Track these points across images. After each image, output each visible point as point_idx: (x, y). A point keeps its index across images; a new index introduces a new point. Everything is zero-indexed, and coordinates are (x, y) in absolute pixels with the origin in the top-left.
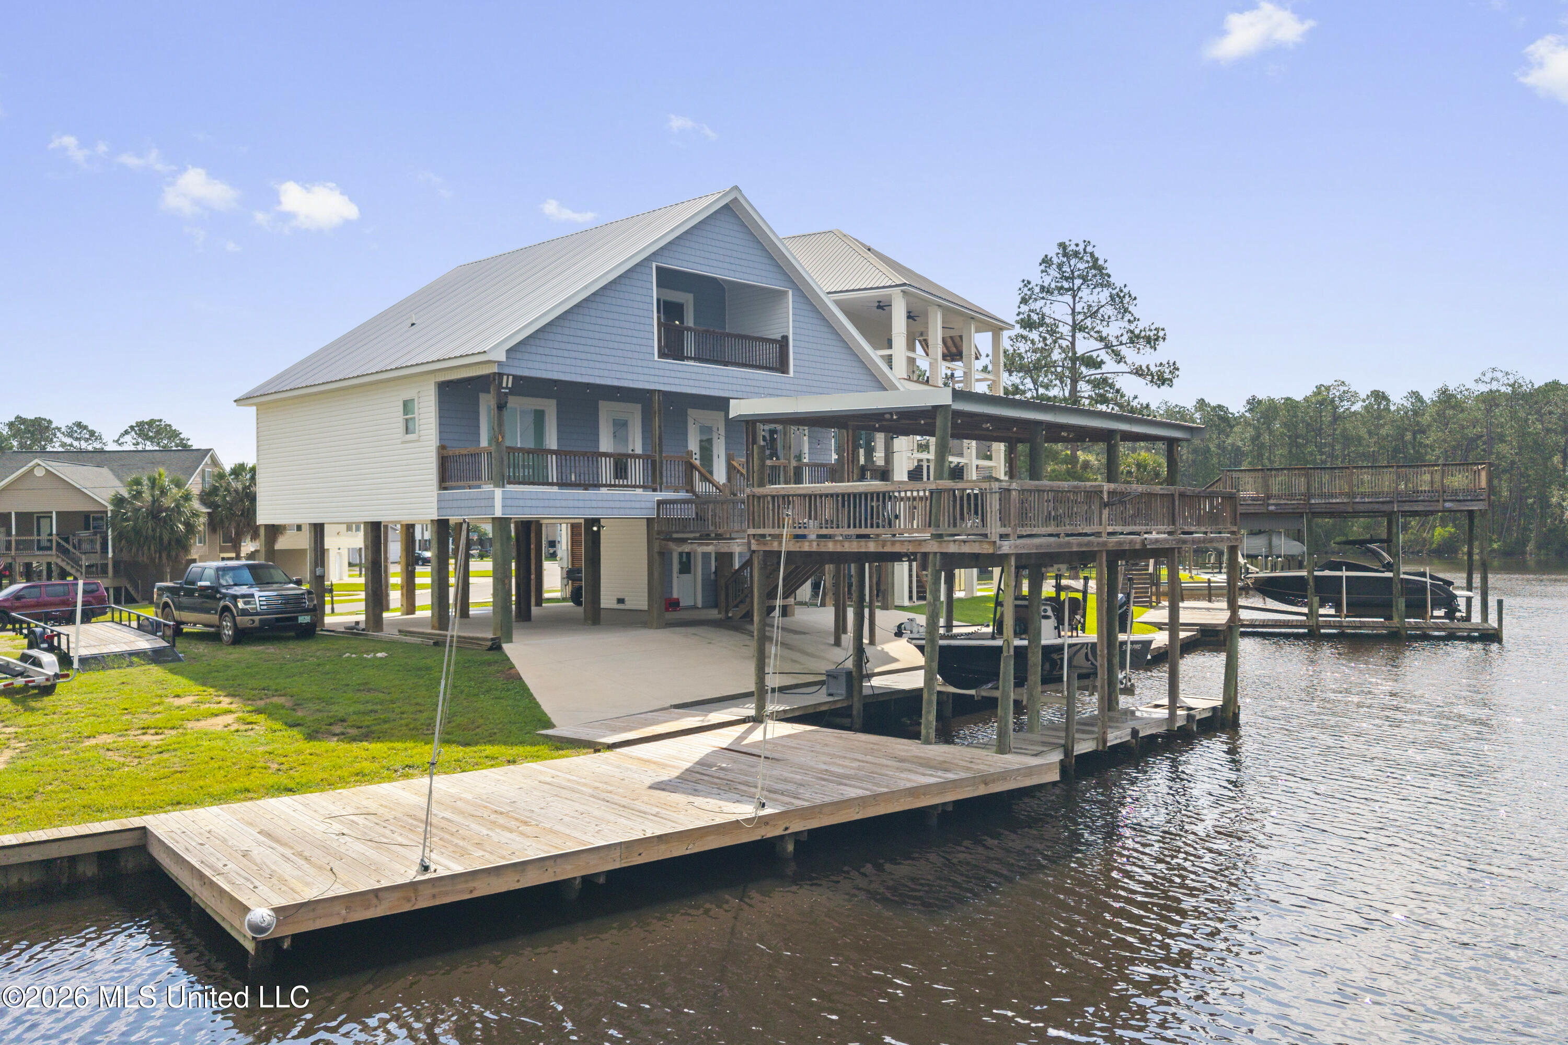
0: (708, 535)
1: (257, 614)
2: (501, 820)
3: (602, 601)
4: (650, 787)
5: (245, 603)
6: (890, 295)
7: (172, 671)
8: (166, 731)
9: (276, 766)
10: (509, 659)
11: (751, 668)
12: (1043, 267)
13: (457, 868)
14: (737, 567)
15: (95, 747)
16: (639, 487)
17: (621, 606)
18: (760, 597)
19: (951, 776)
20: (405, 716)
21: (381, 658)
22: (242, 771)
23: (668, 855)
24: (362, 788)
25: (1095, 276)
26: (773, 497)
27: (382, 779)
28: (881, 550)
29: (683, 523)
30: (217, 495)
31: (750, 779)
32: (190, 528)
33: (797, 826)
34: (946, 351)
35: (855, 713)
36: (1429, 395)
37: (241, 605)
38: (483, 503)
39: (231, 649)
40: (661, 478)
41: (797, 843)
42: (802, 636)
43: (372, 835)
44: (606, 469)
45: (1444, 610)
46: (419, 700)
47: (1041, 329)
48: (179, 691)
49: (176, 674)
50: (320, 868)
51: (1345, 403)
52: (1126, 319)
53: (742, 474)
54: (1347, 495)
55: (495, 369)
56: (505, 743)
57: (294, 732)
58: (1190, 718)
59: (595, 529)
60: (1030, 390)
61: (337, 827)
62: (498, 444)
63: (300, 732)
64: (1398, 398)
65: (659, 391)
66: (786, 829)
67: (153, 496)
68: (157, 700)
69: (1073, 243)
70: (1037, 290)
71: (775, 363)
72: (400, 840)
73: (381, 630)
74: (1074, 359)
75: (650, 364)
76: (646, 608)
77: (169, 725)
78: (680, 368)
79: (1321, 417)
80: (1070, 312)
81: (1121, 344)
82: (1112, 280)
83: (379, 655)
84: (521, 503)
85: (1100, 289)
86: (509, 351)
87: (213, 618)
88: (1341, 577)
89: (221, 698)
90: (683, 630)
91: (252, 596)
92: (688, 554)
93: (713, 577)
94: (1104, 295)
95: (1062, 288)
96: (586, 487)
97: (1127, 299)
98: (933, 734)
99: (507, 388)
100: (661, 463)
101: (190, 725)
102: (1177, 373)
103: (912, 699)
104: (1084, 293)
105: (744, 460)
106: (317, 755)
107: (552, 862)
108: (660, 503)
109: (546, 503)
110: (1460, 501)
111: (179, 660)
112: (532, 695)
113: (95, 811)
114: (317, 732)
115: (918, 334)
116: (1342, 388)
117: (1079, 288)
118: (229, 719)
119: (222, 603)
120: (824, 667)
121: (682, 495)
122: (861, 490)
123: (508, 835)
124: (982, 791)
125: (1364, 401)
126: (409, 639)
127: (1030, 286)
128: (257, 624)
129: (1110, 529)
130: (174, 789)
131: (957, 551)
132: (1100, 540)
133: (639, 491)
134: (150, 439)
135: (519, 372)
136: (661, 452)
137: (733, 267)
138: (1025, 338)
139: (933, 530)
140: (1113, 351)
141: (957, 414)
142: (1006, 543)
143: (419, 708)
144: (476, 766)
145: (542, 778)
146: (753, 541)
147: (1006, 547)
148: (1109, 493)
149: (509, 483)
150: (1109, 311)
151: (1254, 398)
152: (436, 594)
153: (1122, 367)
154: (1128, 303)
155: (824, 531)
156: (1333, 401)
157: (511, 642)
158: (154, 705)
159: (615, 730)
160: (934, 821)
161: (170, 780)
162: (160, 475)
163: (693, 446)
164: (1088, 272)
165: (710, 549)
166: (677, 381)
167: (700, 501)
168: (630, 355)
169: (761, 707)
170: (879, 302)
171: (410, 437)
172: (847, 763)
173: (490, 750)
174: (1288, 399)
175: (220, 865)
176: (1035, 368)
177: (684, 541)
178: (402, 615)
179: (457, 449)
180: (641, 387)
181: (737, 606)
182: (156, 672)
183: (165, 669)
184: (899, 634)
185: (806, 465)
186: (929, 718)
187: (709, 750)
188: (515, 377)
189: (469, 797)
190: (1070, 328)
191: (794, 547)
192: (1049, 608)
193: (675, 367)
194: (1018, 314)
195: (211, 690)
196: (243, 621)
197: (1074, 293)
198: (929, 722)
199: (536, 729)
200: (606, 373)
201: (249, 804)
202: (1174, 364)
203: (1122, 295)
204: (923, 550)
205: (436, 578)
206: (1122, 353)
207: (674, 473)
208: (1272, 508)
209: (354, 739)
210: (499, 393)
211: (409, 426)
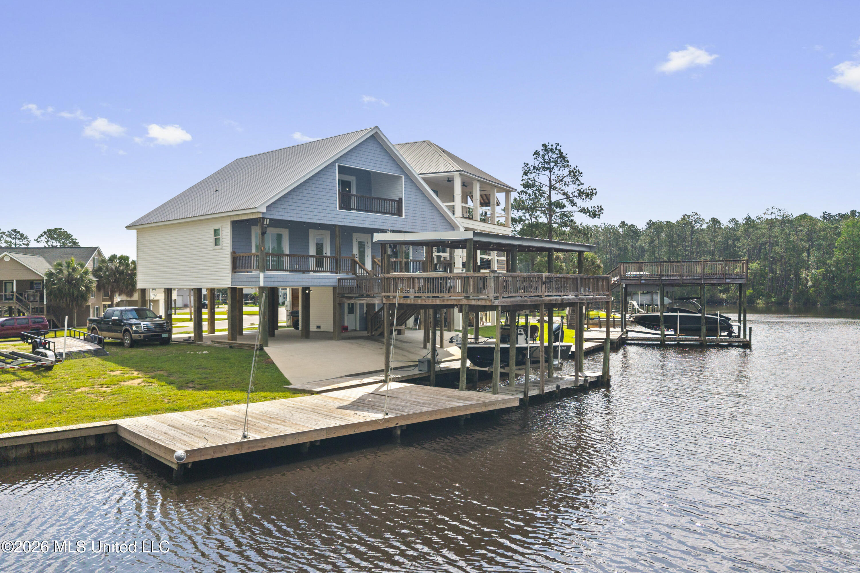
0: (363, 295)
1: (142, 333)
2: (273, 420)
3: (310, 327)
4: (338, 408)
5: (137, 328)
6: (453, 176)
7: (105, 360)
8: (112, 386)
9: (167, 400)
10: (267, 354)
11: (383, 359)
12: (535, 156)
13: (258, 437)
14: (377, 310)
15: (82, 392)
16: (329, 272)
17: (319, 330)
18: (387, 324)
19: (470, 403)
20: (221, 380)
21: (205, 354)
22: (153, 402)
23: (346, 434)
24: (208, 409)
25: (561, 161)
26: (394, 279)
27: (216, 406)
28: (442, 303)
29: (351, 289)
30: (101, 271)
31: (382, 405)
32: (88, 289)
33: (402, 423)
34: (482, 201)
35: (431, 378)
36: (741, 220)
37: (134, 328)
38: (254, 279)
39: (130, 350)
40: (340, 267)
41: (402, 431)
42: (408, 344)
43: (218, 426)
44: (312, 263)
45: (726, 333)
46: (227, 373)
47: (533, 189)
48: (112, 369)
49: (108, 361)
50: (200, 437)
51: (698, 224)
52: (577, 184)
53: (379, 265)
54: (680, 275)
55: (260, 216)
56: (270, 391)
57: (172, 386)
58: (586, 381)
59: (307, 292)
60: (528, 219)
61: (201, 423)
62: (262, 251)
63: (174, 386)
64: (725, 222)
65: (339, 225)
66: (397, 424)
67: (68, 272)
68: (103, 373)
69: (550, 144)
70: (532, 168)
71: (395, 211)
72: (231, 428)
73: (202, 341)
74: (550, 204)
75: (335, 212)
76: (332, 331)
77: (112, 383)
78: (349, 214)
79: (685, 231)
80: (548, 179)
81: (574, 196)
82: (569, 164)
83: (204, 352)
84: (273, 280)
85: (564, 168)
86: (267, 207)
87: (120, 335)
88: (677, 316)
89: (133, 372)
90: (348, 341)
91: (140, 324)
92: (353, 304)
93: (365, 315)
94: (565, 171)
95: (544, 167)
96: (304, 272)
97: (577, 174)
98: (465, 387)
99: (266, 225)
100: (340, 260)
101: (122, 383)
102: (602, 211)
103: (456, 372)
104: (556, 170)
105: (380, 258)
106: (184, 396)
107: (297, 435)
108: (339, 279)
109: (285, 280)
110: (733, 279)
111: (107, 355)
112: (279, 371)
113: (93, 418)
114: (182, 387)
115: (469, 193)
116: (696, 217)
117: (553, 168)
118: (140, 381)
119: (124, 328)
120: (417, 358)
121: (350, 276)
122: (433, 276)
123: (277, 425)
124: (484, 409)
125: (707, 223)
126: (216, 345)
127: (528, 166)
128: (142, 338)
129: (546, 294)
130: (124, 409)
131: (475, 304)
132: (541, 299)
133: (329, 274)
134: (56, 239)
135: (272, 217)
136: (340, 255)
137: (375, 165)
138: (526, 193)
139: (465, 295)
140: (570, 200)
141: (476, 242)
142: (497, 300)
143: (227, 376)
144: (258, 400)
145: (289, 405)
146: (384, 299)
147: (497, 302)
148: (546, 277)
149: (267, 270)
150: (568, 179)
151: (650, 221)
152: (230, 323)
153: (575, 208)
154: (578, 175)
155: (417, 295)
156: (691, 223)
157: (268, 346)
158: (102, 375)
159: (320, 386)
160: (462, 423)
161: (121, 406)
162: (72, 261)
163: (355, 251)
164: (557, 160)
165: (363, 302)
166: (348, 221)
167: (359, 279)
168: (325, 208)
169: (387, 376)
170: (448, 178)
171: (217, 247)
172: (425, 398)
173: (263, 394)
174: (668, 222)
175: (156, 437)
176: (531, 208)
177: (351, 298)
178: (209, 334)
179: (241, 253)
180: (330, 223)
181: (376, 330)
182: (97, 360)
183: (102, 359)
184: (451, 341)
185: (411, 261)
186: (463, 379)
187: (364, 394)
188: (270, 219)
189: (257, 412)
190: (548, 188)
191: (402, 301)
192: (522, 330)
193: (347, 214)
194: (522, 180)
195: (127, 368)
196: (135, 336)
197: (551, 170)
198: (463, 381)
199: (283, 385)
200: (314, 217)
201: (159, 415)
202: (601, 207)
203: (575, 171)
204: (461, 303)
205: (230, 315)
206: (575, 202)
207: (345, 265)
208: (643, 281)
209: (199, 390)
210: (262, 228)
211: (217, 242)
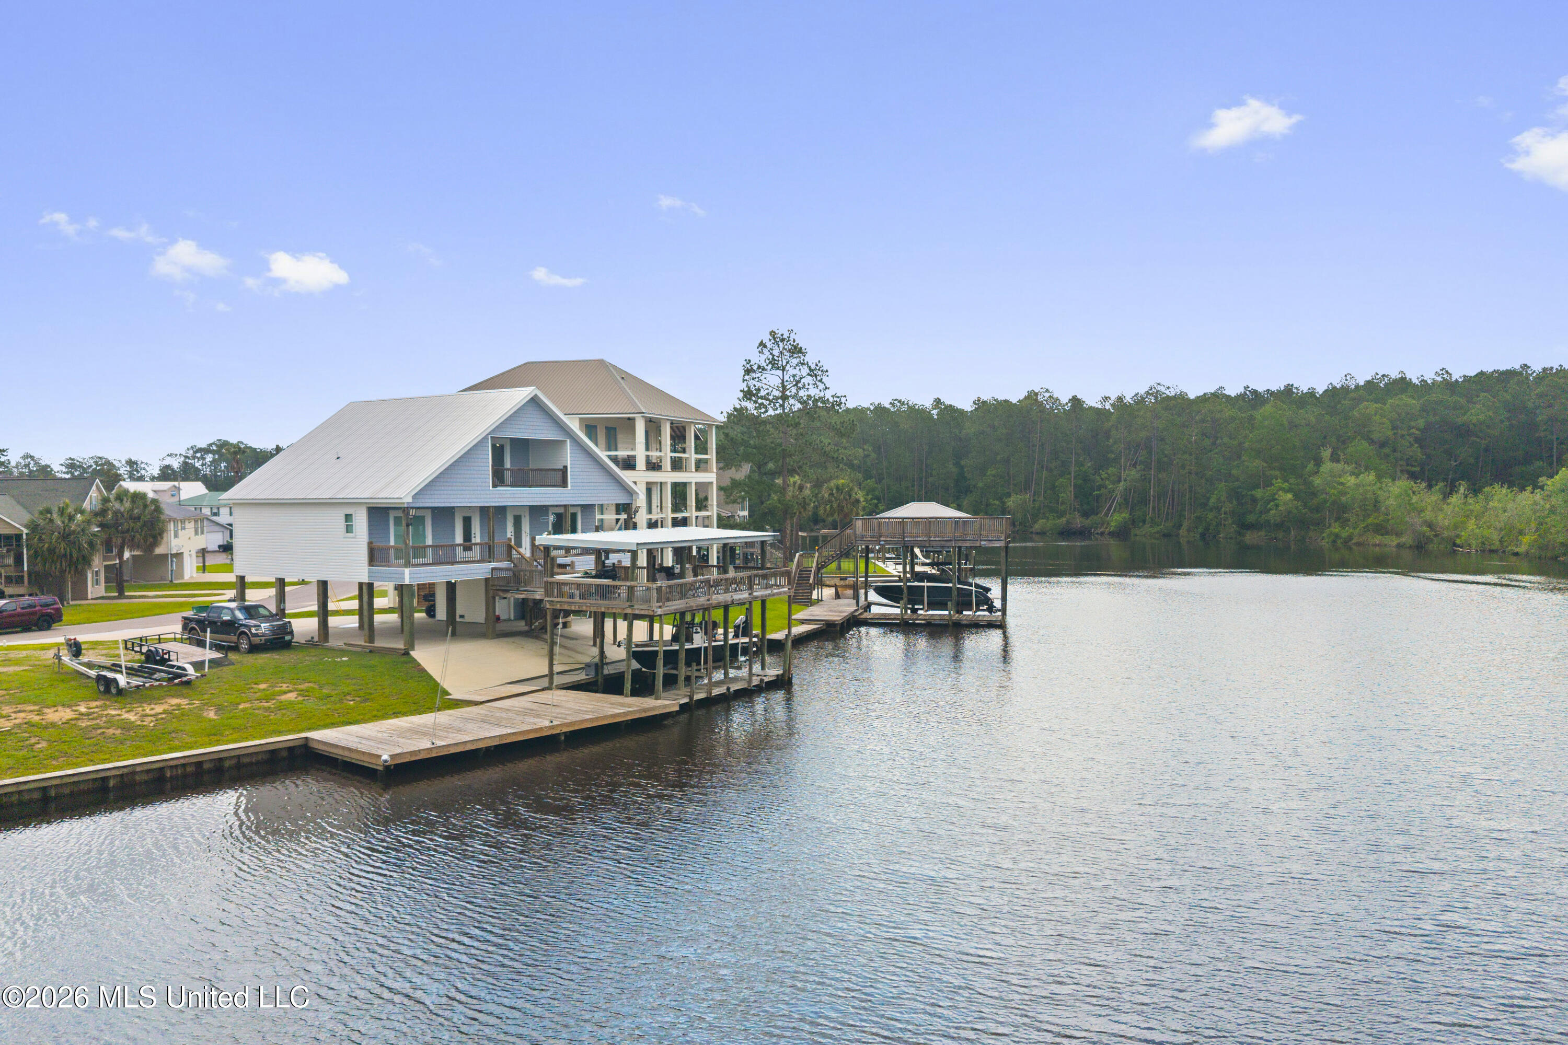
1: (263, 636)
5: (256, 630)
6: (635, 418)
8: (270, 701)
10: (416, 660)
11: (546, 662)
12: (759, 350)
16: (479, 561)
17: (463, 620)
19: (632, 709)
21: (346, 661)
23: (517, 740)
26: (558, 583)
29: (506, 579)
30: (104, 516)
31: (547, 714)
35: (599, 684)
37: (252, 631)
38: (397, 576)
40: (493, 556)
42: (575, 641)
44: (460, 551)
45: (986, 607)
46: (380, 683)
50: (393, 745)
52: (820, 387)
54: (926, 535)
55: (405, 506)
57: (332, 700)
58: (761, 681)
61: (385, 734)
62: (407, 545)
65: (491, 506)
66: (561, 730)
69: (780, 332)
70: (756, 366)
71: (559, 482)
73: (330, 642)
75: (487, 492)
78: (505, 492)
80: (781, 382)
82: (808, 359)
83: (344, 659)
84: (419, 576)
85: (801, 366)
86: (414, 495)
87: (234, 638)
88: (924, 586)
91: (260, 626)
94: (804, 370)
96: (451, 564)
98: (628, 693)
99: (412, 515)
100: (492, 547)
101: (278, 698)
108: (493, 569)
109: (432, 574)
110: (990, 540)
111: (233, 663)
112: (435, 680)
117: (786, 365)
118: (294, 694)
119: (240, 630)
120: (584, 661)
121: (505, 564)
126: (351, 648)
127: (750, 363)
128: (262, 642)
131: (639, 613)
132: (709, 602)
133: (480, 564)
135: (419, 506)
136: (492, 541)
137: (535, 431)
142: (660, 610)
146: (547, 602)
148: (714, 581)
149: (412, 565)
152: (366, 623)
154: (821, 375)
157: (413, 650)
158: (249, 688)
159: (482, 696)
162: (67, 505)
163: (510, 532)
165: (520, 596)
166: (502, 500)
167: (517, 569)
168: (476, 488)
169: (551, 682)
170: (628, 418)
171: (349, 535)
177: (507, 591)
179: (378, 544)
180: (481, 503)
181: (537, 622)
183: (231, 669)
186: (628, 683)
190: (780, 394)
193: (502, 492)
196: (256, 640)
197: (783, 368)
198: (627, 687)
199: (444, 695)
200: (463, 500)
203: (817, 369)
204: (625, 612)
205: (366, 614)
207: (500, 552)
208: (882, 543)
210: (407, 519)
211: (349, 529)
